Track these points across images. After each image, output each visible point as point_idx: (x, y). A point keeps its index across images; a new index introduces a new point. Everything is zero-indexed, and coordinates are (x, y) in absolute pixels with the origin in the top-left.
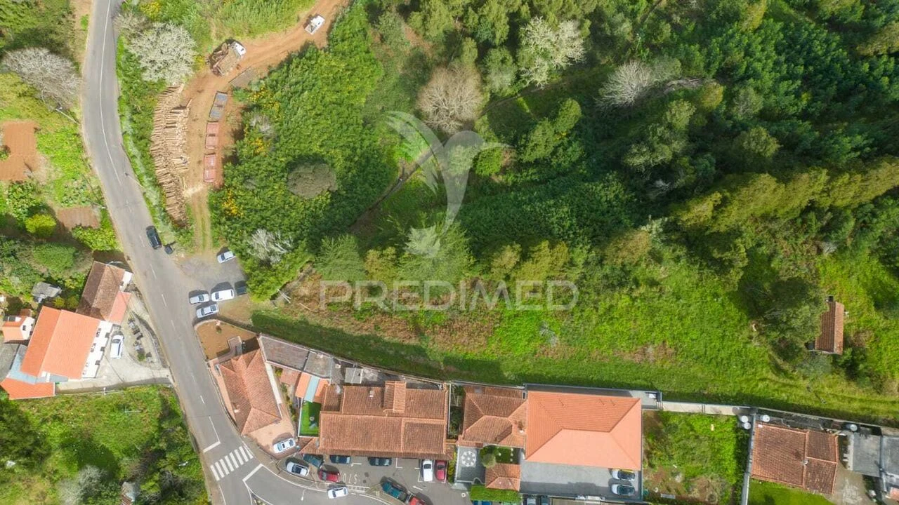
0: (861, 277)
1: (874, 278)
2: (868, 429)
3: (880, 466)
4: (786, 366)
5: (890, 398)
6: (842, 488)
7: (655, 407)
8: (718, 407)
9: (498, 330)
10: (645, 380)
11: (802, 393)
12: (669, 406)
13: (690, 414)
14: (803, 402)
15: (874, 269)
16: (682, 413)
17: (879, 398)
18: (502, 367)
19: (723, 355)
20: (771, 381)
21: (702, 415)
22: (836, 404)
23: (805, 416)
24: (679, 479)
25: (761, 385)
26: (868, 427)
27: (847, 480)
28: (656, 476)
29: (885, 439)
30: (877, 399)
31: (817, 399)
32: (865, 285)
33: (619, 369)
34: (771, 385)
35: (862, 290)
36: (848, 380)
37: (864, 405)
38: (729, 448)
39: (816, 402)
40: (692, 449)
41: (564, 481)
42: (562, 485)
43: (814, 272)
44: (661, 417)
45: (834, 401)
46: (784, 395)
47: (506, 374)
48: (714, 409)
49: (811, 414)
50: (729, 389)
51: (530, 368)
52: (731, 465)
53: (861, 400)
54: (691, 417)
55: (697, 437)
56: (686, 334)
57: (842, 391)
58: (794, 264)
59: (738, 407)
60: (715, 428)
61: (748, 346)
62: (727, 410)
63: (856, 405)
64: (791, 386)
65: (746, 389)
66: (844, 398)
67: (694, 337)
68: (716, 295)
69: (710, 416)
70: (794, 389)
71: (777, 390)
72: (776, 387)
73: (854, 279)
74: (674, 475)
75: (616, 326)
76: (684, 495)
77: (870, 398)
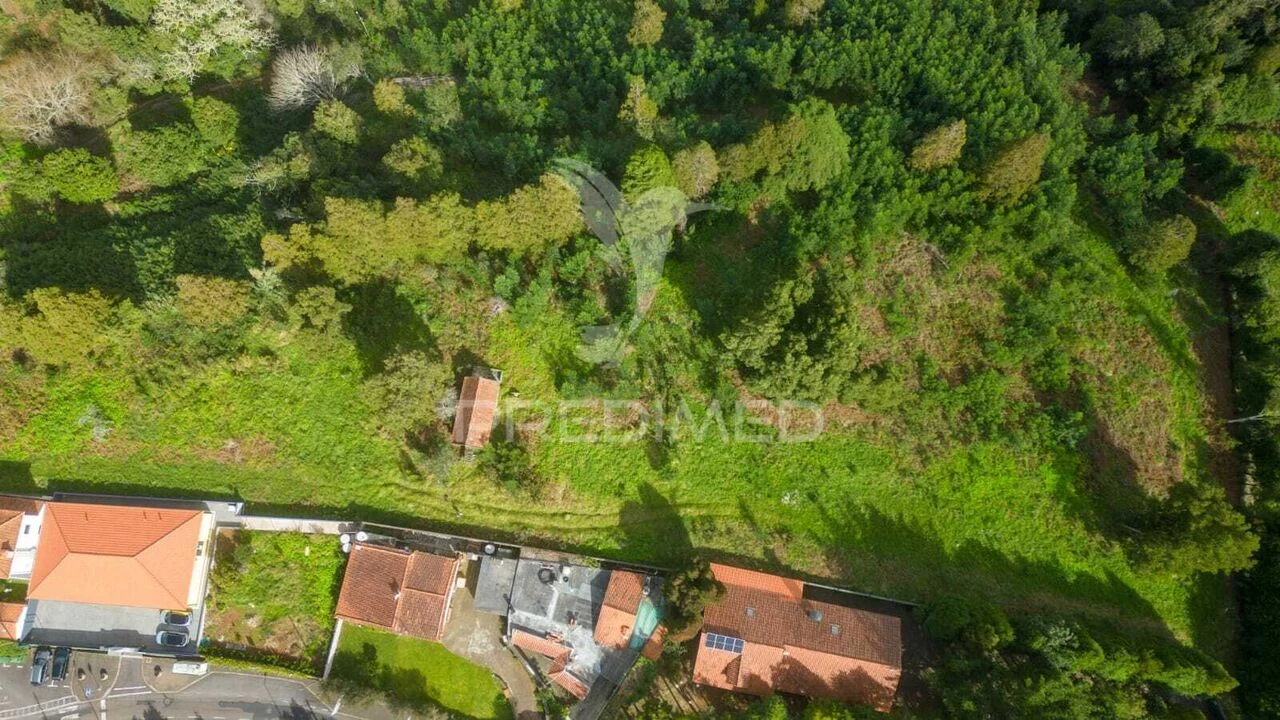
0: (547, 347)
1: (563, 347)
2: (508, 551)
3: (509, 601)
4: (421, 467)
5: (550, 509)
6: (470, 633)
7: (239, 525)
8: (319, 523)
9: (34, 419)
10: (230, 487)
11: (435, 503)
12: (254, 523)
13: (280, 534)
14: (435, 515)
15: (565, 335)
16: (270, 532)
17: (537, 508)
18: (32, 471)
19: (339, 453)
20: (398, 486)
21: (295, 534)
22: (478, 518)
23: (431, 534)
24: (253, 623)
25: (383, 493)
26: (509, 548)
27: (478, 623)
28: (225, 620)
29: (522, 563)
30: (533, 510)
31: (454, 512)
32: (548, 357)
33: (196, 471)
34: (396, 492)
35: (543, 364)
36: (498, 485)
37: (513, 518)
38: (326, 579)
39: (452, 515)
40: (276, 582)
41: (96, 628)
42: (91, 632)
43: (483, 339)
44: (243, 537)
45: (476, 513)
46: (411, 506)
47: (36, 480)
48: (314, 526)
49: (442, 532)
50: (340, 500)
51: (74, 472)
52: (324, 601)
53: (512, 513)
54: (281, 537)
55: (286, 565)
56: (295, 423)
57: (489, 500)
58: (462, 328)
59: (347, 524)
60: (312, 552)
61: (374, 439)
62: (331, 527)
63: (504, 519)
64: (422, 493)
65: (363, 498)
66: (489, 509)
67: (304, 427)
68: (346, 370)
69: (306, 536)
70: (426, 497)
71: (403, 499)
72: (403, 495)
73: (535, 349)
74: (250, 616)
75: (203, 411)
76: (258, 645)
77: (525, 509)
